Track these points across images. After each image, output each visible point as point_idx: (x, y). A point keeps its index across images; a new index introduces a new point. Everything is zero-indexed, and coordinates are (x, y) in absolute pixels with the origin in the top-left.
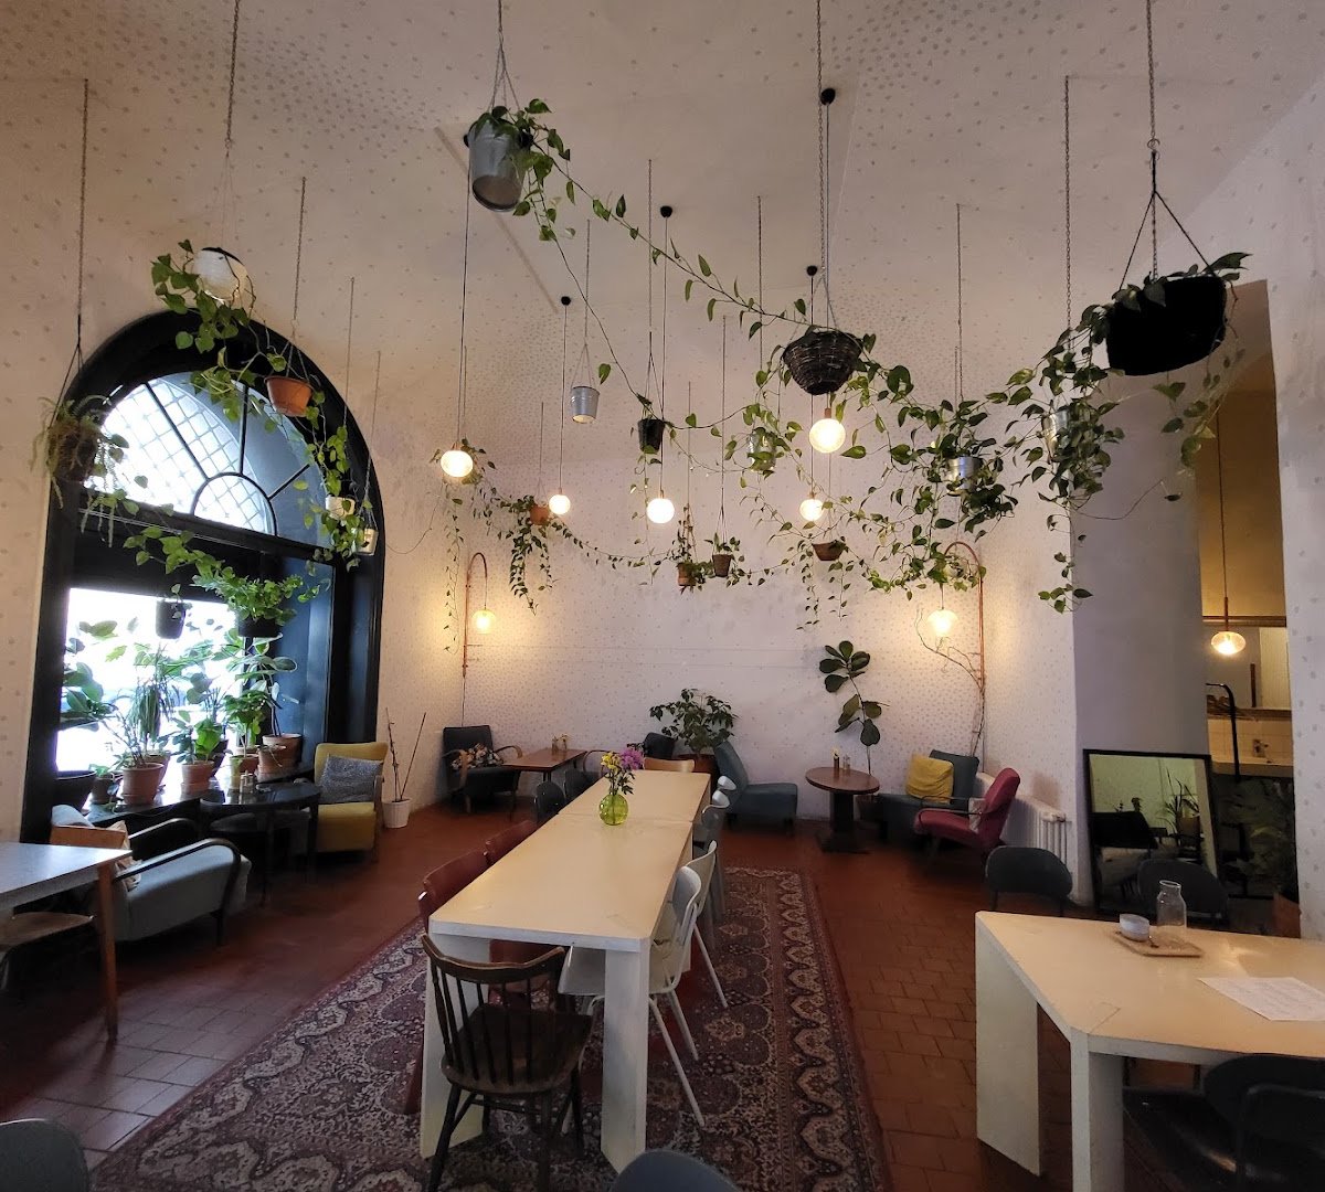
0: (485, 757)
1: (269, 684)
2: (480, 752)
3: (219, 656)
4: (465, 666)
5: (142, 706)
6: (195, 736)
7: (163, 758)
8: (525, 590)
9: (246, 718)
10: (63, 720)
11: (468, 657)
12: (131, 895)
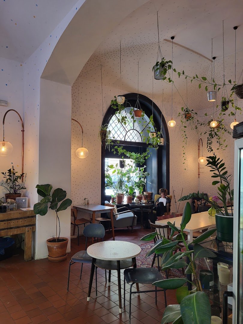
0: (205, 203)
1: (144, 179)
2: (203, 201)
3: (133, 172)
4: (199, 175)
5: (119, 183)
6: (129, 190)
7: (123, 195)
8: (212, 150)
9: (139, 187)
10: (106, 185)
11: (200, 172)
12: (117, 219)
